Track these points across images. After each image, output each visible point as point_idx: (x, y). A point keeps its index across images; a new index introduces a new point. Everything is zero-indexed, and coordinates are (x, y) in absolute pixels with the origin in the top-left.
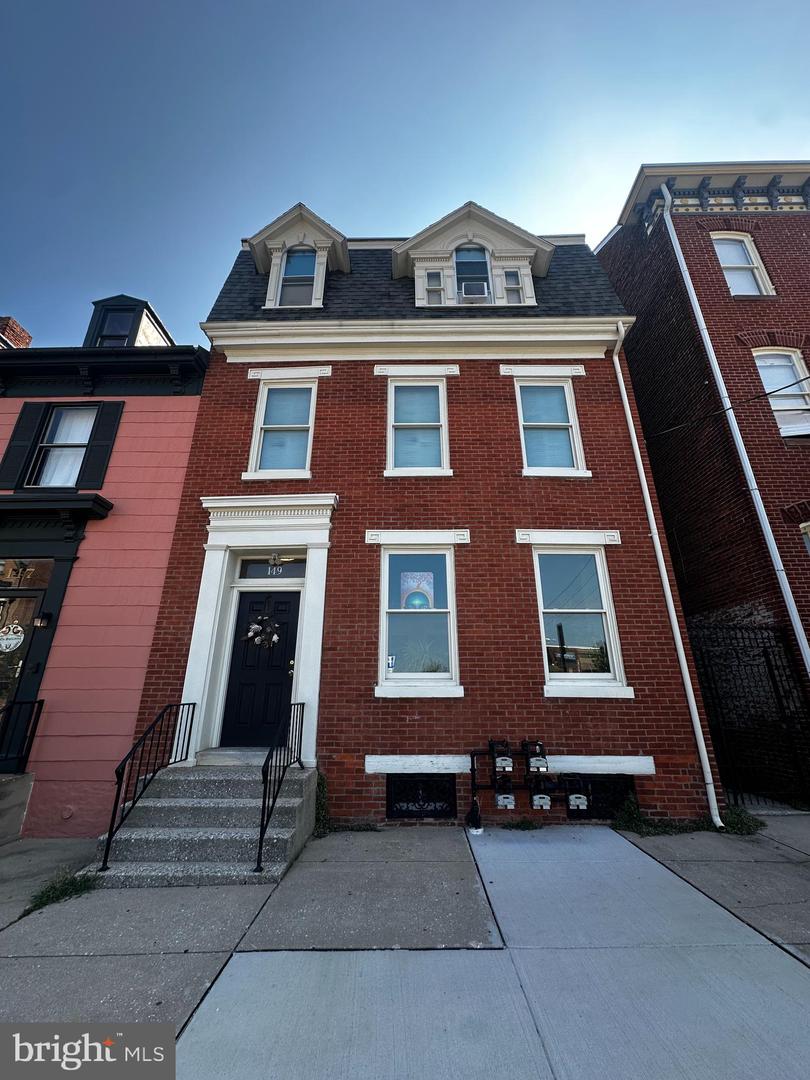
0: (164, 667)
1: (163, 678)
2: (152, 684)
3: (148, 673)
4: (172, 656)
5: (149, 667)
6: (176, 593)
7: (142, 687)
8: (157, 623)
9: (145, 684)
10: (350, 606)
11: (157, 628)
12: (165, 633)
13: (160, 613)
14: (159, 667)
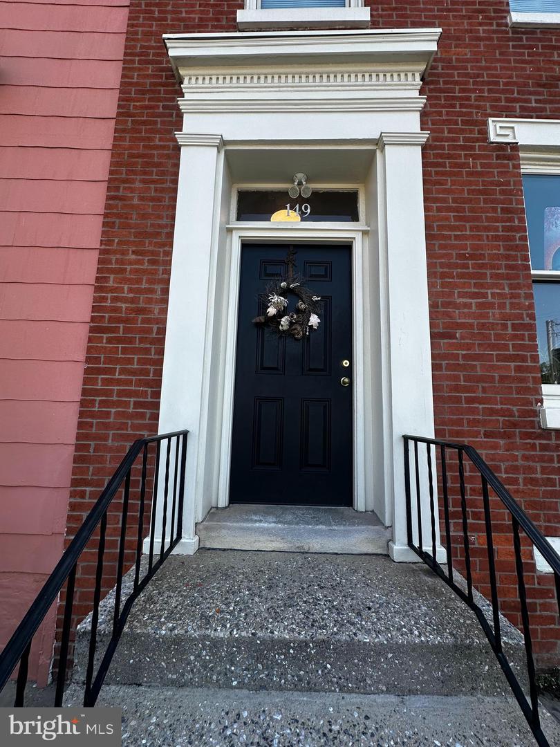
0: (118, 361)
1: (119, 382)
2: (97, 393)
3: (87, 371)
4: (131, 341)
5: (88, 360)
6: (129, 226)
7: (78, 398)
8: (97, 279)
9: (85, 392)
10: (472, 257)
11: (97, 289)
12: (115, 299)
13: (100, 262)
14: (109, 360)
